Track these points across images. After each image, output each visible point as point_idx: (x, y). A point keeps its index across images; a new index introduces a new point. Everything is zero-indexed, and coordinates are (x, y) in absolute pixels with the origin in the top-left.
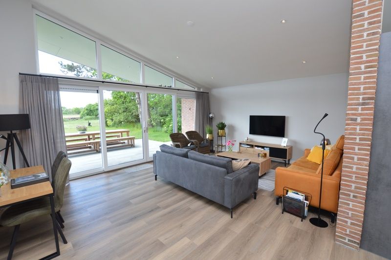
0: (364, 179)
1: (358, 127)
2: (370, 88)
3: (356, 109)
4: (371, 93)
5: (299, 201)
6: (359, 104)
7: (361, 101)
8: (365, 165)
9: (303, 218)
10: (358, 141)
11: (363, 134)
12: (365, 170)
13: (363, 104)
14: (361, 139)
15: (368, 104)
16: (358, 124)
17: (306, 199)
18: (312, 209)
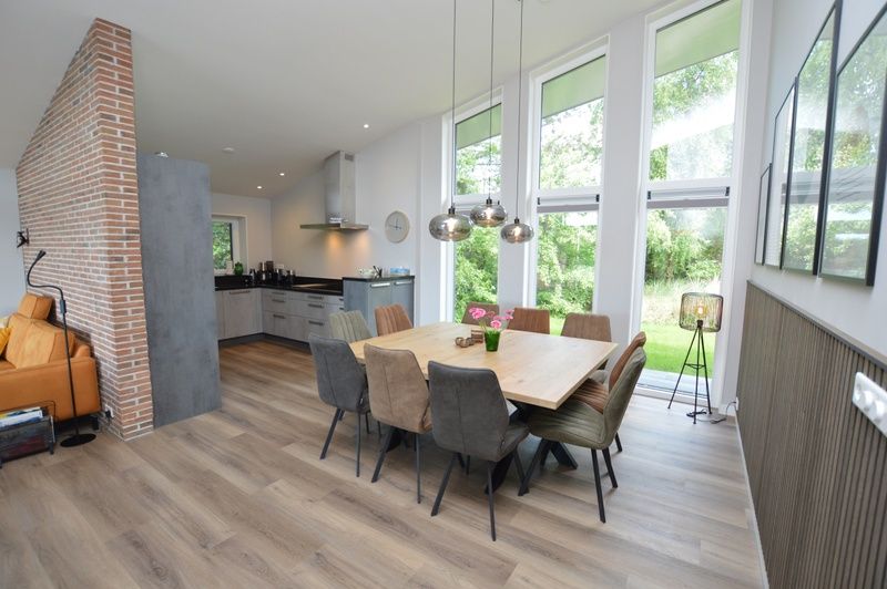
0: (142, 336)
1: (126, 269)
2: (133, 218)
3: (121, 245)
4: (135, 225)
5: (37, 420)
6: (122, 238)
7: (124, 234)
8: (141, 319)
9: (50, 449)
10: (128, 288)
11: (133, 278)
12: (142, 324)
13: (128, 238)
14: (132, 285)
15: (133, 238)
16: (125, 265)
17: (45, 413)
18: (61, 425)
